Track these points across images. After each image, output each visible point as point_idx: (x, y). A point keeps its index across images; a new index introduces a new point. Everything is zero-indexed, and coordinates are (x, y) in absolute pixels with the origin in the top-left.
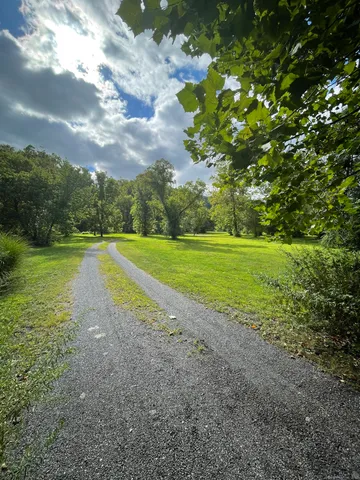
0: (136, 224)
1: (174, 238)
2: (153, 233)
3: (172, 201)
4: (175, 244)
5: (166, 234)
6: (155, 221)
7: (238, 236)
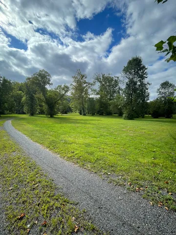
0: (25, 109)
1: (52, 116)
2: (38, 114)
3: (50, 95)
4: (52, 120)
5: (47, 115)
6: (39, 107)
7: (85, 115)
